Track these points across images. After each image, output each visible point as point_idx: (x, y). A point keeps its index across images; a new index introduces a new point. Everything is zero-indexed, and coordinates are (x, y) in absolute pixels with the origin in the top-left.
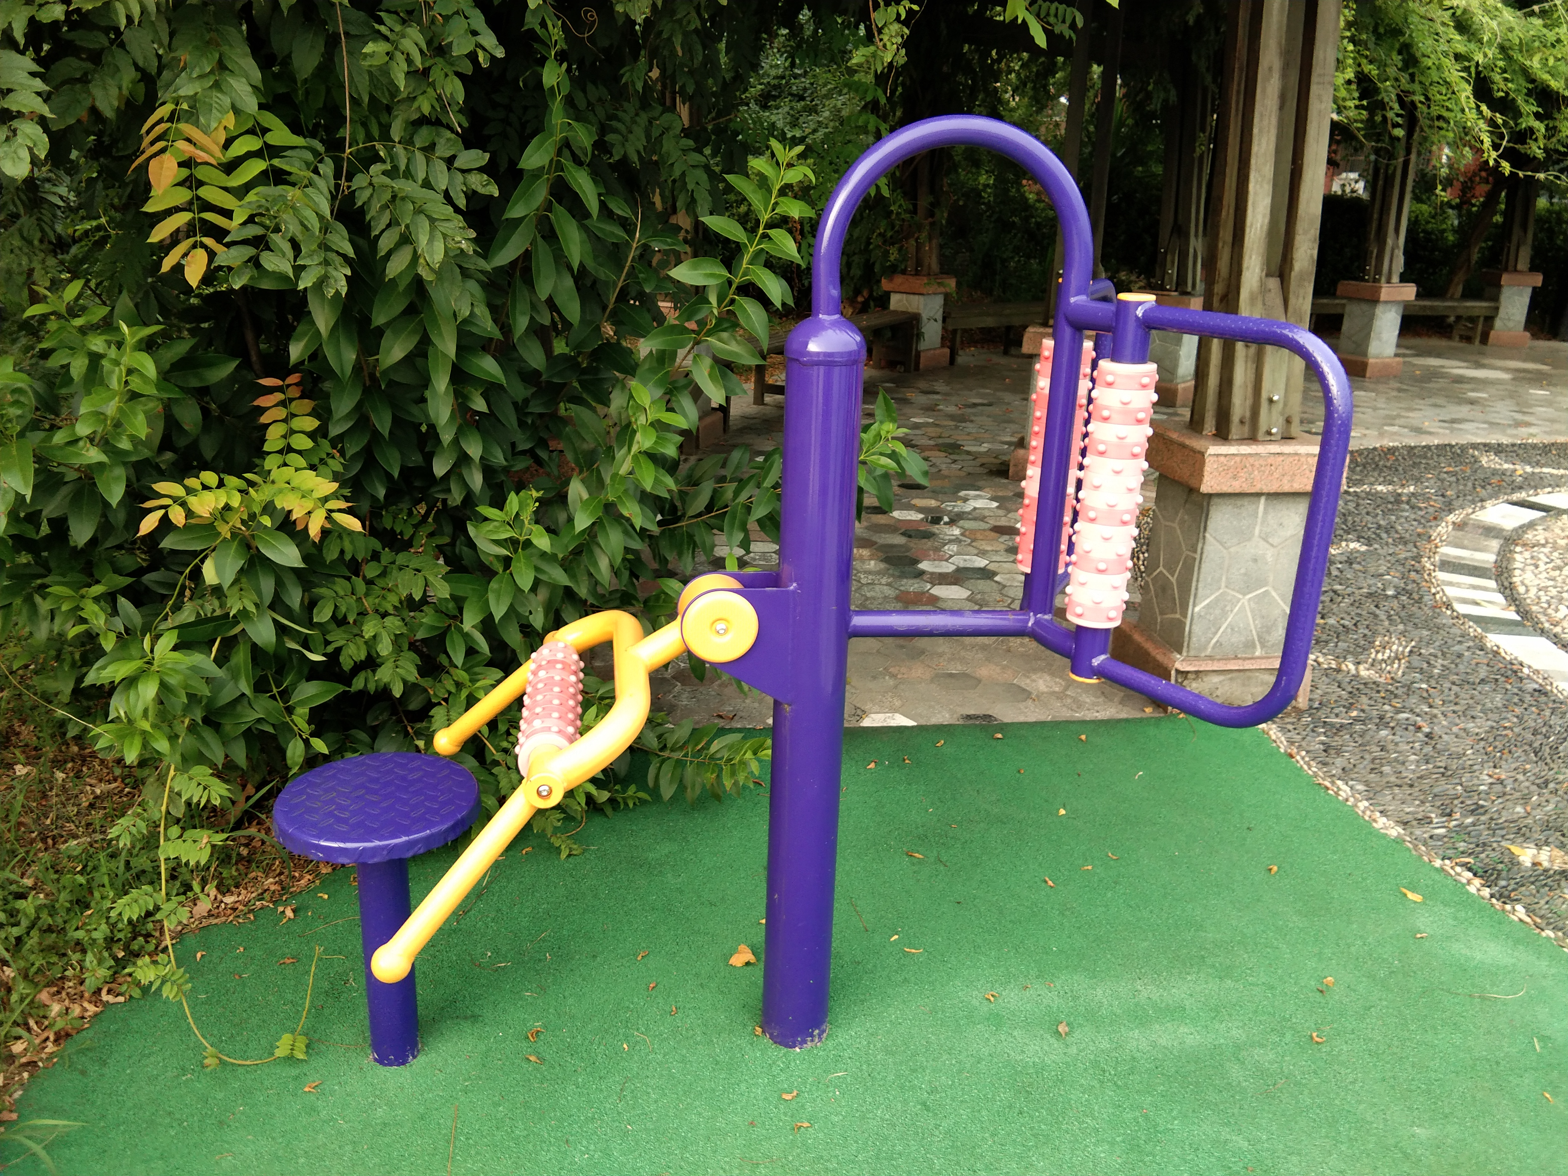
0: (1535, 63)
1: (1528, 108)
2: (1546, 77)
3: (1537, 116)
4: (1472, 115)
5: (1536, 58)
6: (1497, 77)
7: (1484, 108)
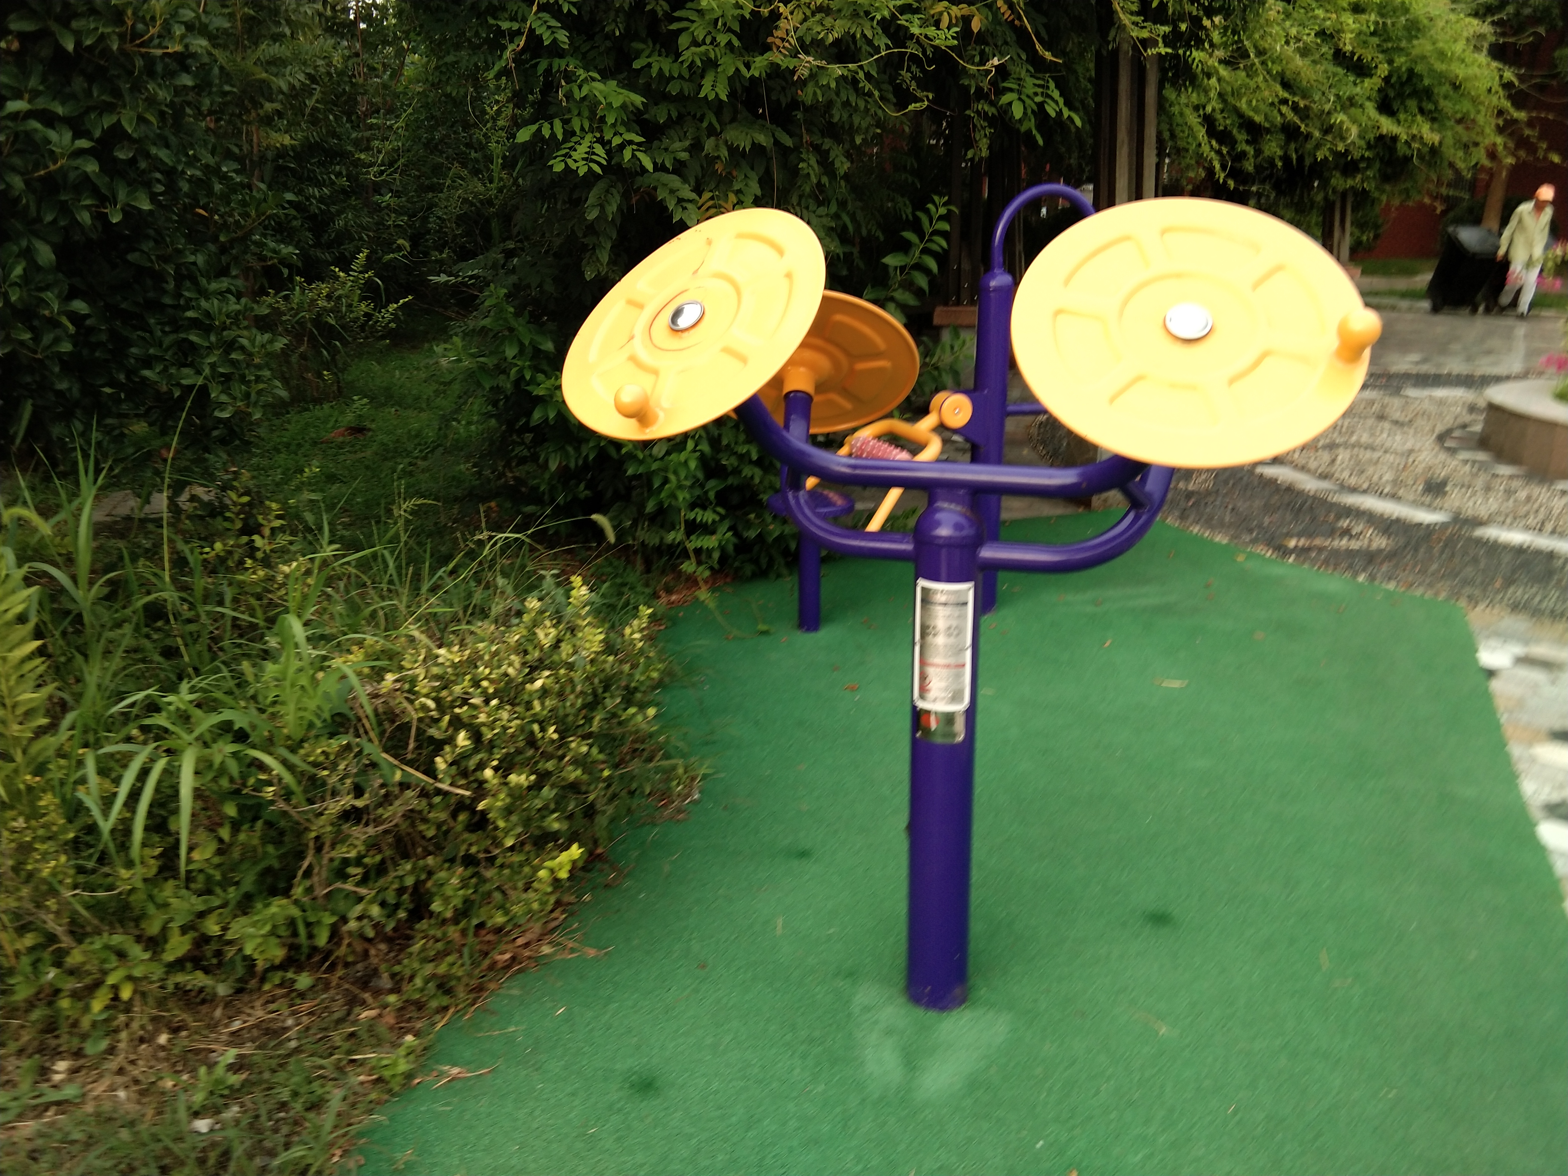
0: (1243, 105)
1: (1241, 137)
2: (1251, 114)
3: (1248, 142)
4: (1206, 149)
5: (1244, 100)
6: (1218, 116)
7: (1214, 143)
